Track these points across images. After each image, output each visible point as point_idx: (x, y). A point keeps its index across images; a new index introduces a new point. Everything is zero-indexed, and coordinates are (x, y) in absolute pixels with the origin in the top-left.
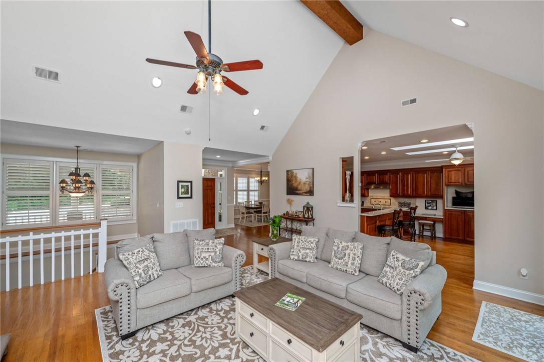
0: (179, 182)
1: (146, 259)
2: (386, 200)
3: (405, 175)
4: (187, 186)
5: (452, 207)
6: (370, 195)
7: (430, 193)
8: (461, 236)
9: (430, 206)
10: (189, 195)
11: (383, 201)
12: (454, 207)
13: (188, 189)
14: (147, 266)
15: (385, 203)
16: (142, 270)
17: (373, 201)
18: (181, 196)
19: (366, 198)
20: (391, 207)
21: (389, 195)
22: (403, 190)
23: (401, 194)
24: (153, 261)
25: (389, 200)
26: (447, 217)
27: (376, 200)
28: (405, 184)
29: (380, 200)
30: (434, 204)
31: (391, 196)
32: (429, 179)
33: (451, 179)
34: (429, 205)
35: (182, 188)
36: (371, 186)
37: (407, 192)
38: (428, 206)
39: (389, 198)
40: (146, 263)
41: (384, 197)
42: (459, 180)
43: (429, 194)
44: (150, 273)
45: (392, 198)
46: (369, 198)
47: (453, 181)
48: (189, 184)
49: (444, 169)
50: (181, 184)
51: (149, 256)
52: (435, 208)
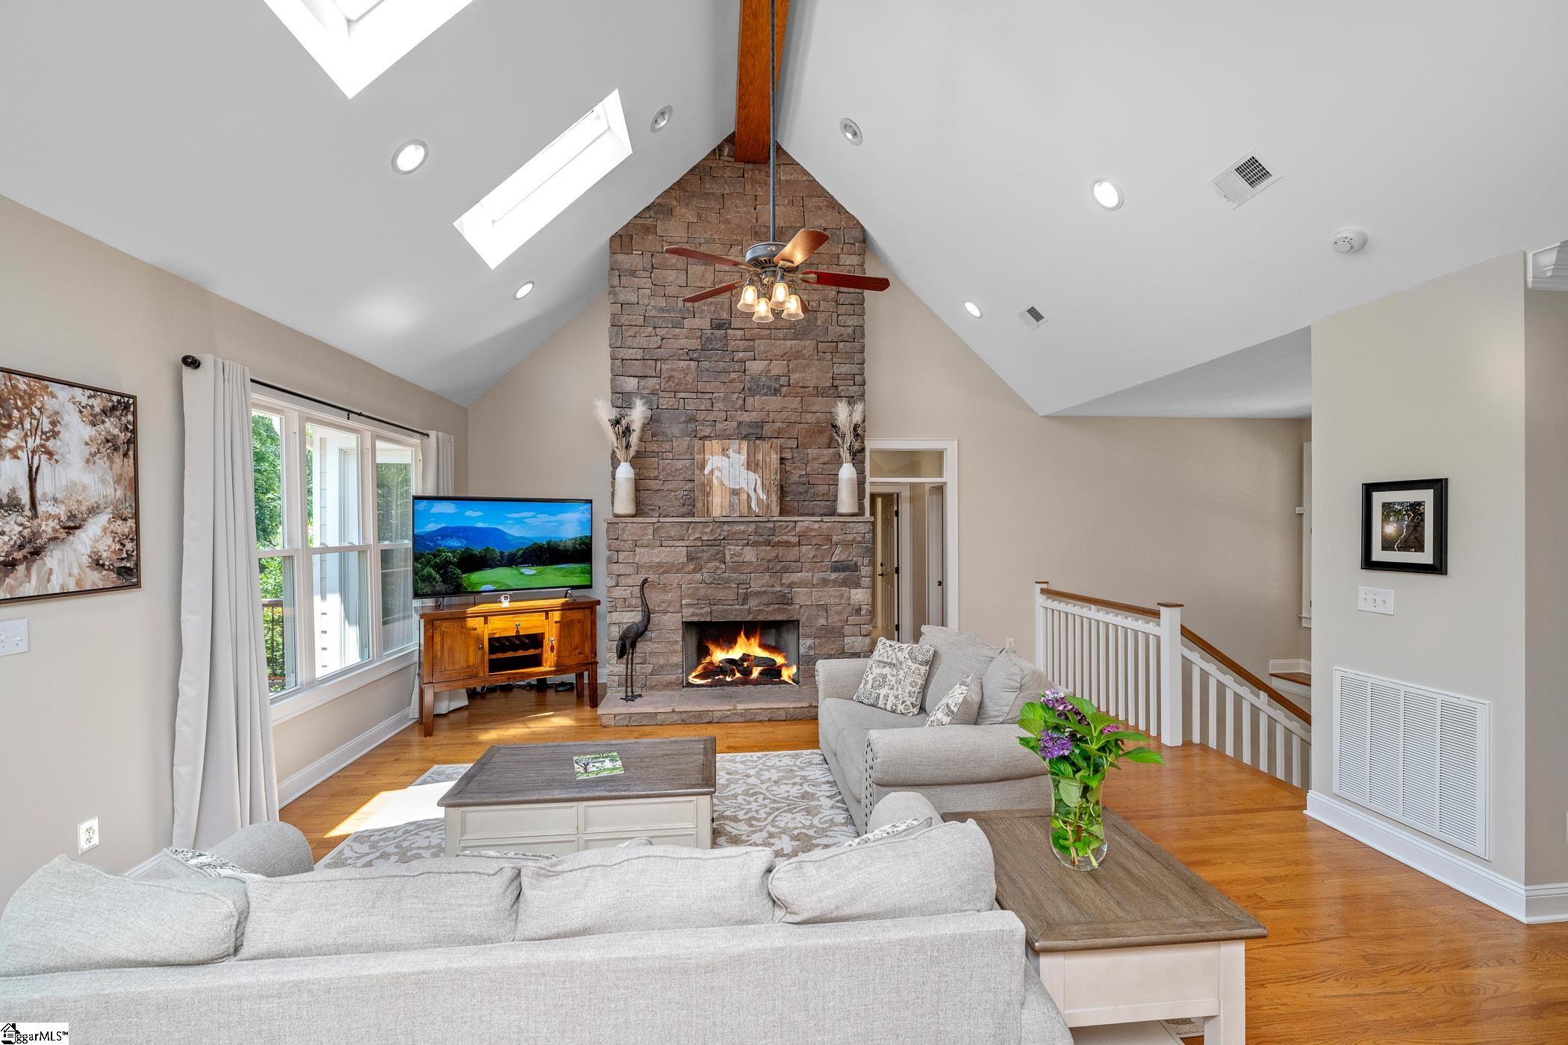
0: (1369, 489)
1: (891, 665)
4: (1416, 508)
10: (1426, 557)
13: (1417, 525)
14: (885, 677)
16: (873, 676)
18: (1378, 554)
24: (900, 676)
35: (1385, 519)
40: (887, 670)
44: (883, 692)
48: (1427, 496)
50: (1379, 498)
51: (901, 663)
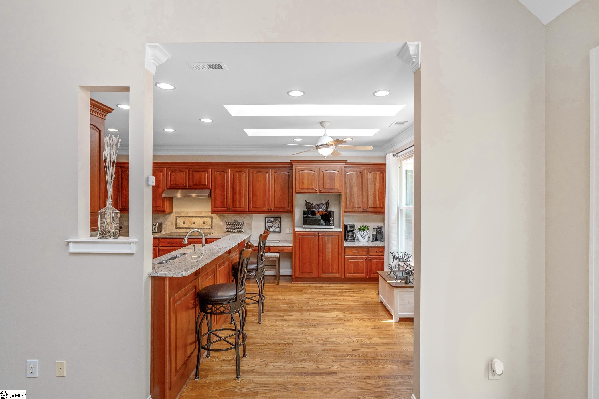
2: (205, 219)
3: (237, 174)
5: (303, 227)
6: (174, 210)
7: (273, 205)
8: (314, 271)
9: (272, 226)
11: (199, 222)
12: (304, 226)
15: (202, 226)
17: (180, 221)
19: (167, 217)
20: (212, 231)
21: (210, 211)
22: (234, 201)
23: (230, 207)
25: (209, 219)
26: (297, 244)
27: (187, 220)
28: (238, 189)
29: (193, 220)
30: (277, 223)
31: (213, 212)
32: (273, 183)
33: (303, 183)
34: (270, 225)
36: (177, 193)
37: (240, 205)
38: (270, 227)
39: (210, 214)
41: (201, 213)
42: (312, 185)
43: (273, 208)
45: (215, 216)
46: (173, 216)
47: (305, 187)
49: (294, 167)
52: (278, 230)
